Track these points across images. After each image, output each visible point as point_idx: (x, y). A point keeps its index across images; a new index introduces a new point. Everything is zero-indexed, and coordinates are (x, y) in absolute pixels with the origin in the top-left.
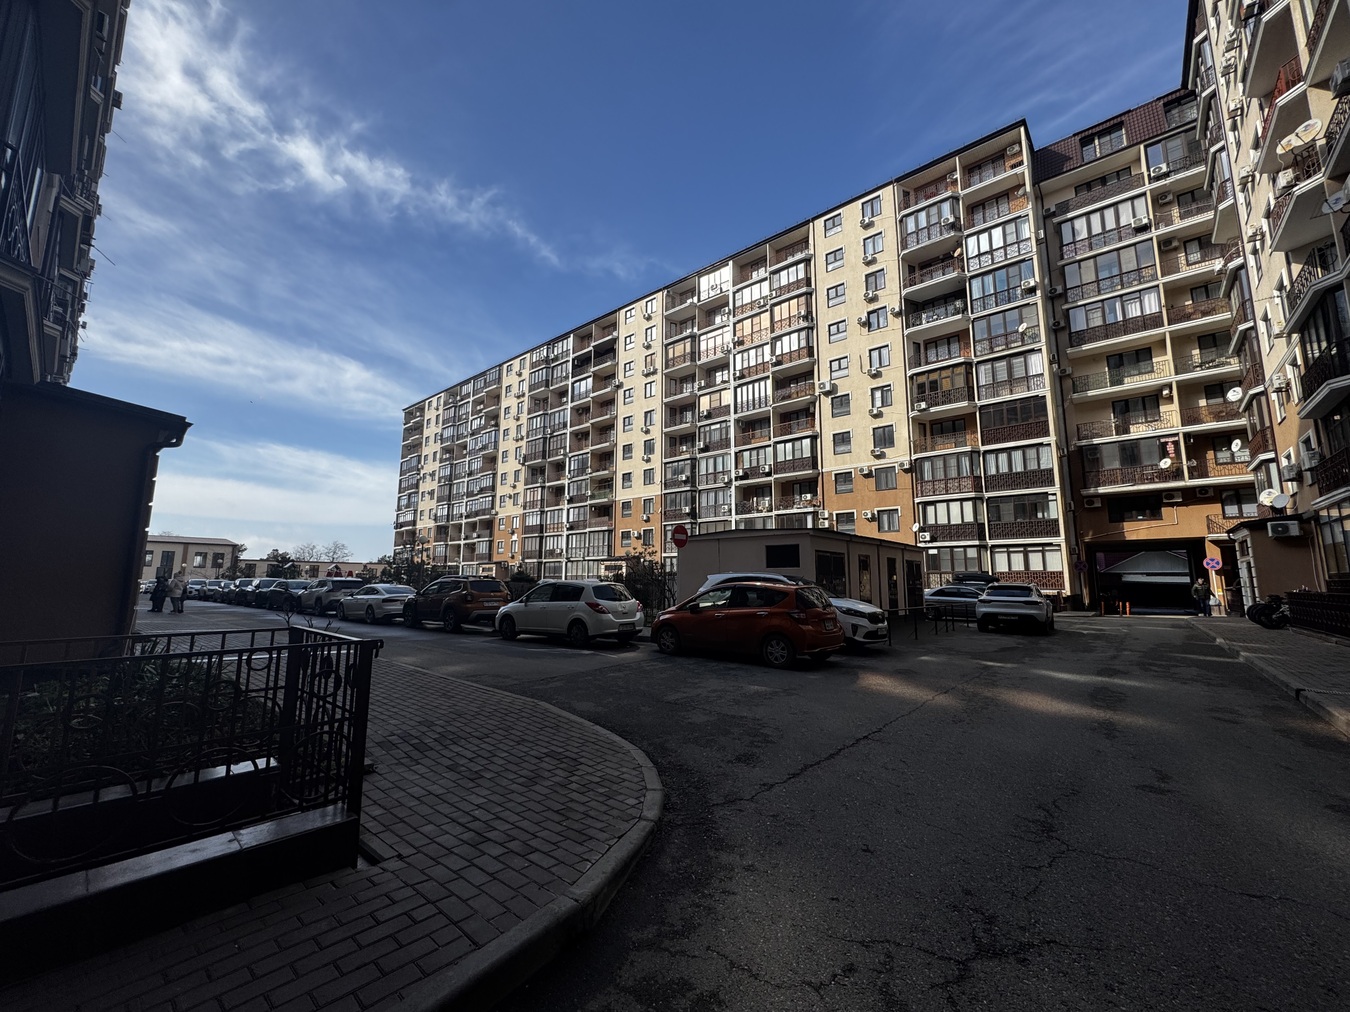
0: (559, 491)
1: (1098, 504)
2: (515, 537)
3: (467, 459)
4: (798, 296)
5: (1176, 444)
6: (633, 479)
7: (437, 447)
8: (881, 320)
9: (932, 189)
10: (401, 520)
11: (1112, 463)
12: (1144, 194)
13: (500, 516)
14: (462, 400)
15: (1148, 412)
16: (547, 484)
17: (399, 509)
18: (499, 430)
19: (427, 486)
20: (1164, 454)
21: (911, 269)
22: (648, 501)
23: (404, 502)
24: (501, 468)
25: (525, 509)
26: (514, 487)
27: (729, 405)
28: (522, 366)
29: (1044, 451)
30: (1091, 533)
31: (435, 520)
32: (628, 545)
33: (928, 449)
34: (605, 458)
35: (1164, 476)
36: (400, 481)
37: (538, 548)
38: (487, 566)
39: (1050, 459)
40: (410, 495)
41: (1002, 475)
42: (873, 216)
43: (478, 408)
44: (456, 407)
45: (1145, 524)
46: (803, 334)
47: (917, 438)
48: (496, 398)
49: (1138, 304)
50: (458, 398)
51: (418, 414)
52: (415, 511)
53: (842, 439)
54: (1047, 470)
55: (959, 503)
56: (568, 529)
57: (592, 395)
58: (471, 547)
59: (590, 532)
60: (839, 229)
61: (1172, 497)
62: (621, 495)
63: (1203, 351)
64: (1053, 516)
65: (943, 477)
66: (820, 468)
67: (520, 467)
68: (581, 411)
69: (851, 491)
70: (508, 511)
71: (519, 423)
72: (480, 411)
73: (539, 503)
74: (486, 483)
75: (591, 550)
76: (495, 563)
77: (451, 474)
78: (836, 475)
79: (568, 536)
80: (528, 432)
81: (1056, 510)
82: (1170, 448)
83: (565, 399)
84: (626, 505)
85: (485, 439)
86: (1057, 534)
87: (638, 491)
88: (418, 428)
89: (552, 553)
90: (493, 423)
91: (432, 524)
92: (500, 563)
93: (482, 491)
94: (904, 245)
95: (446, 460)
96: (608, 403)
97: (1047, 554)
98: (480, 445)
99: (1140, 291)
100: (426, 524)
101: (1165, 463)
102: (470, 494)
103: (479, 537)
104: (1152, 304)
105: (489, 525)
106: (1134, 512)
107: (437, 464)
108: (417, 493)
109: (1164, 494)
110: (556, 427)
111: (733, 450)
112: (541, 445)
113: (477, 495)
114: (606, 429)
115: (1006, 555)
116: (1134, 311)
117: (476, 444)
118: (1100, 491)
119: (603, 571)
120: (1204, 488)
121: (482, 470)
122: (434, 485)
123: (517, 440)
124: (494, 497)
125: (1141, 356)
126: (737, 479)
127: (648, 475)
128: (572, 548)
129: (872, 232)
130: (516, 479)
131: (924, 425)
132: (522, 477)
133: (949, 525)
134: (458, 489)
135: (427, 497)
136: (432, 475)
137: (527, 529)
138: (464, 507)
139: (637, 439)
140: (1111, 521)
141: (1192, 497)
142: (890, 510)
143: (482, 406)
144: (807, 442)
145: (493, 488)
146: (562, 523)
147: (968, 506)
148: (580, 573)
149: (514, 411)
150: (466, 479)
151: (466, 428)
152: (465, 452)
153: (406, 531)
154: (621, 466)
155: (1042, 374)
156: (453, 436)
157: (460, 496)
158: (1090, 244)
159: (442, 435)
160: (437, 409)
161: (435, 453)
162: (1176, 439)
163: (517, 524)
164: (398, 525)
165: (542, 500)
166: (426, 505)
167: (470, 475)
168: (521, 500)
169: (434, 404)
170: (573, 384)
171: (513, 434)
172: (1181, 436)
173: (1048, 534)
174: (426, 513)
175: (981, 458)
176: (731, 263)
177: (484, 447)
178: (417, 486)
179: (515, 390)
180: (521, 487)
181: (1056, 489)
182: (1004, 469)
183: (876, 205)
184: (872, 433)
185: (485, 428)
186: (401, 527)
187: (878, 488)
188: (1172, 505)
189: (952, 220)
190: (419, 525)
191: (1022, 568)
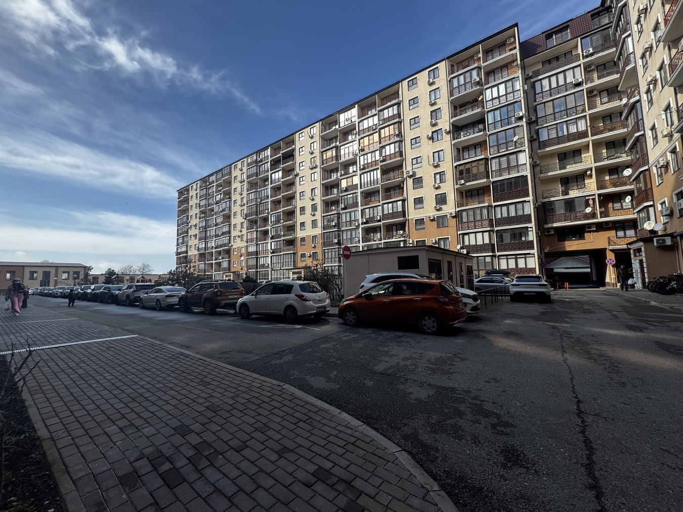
0: (266, 233)
1: (552, 232)
2: (242, 258)
3: (214, 217)
4: (394, 124)
5: (594, 200)
6: (306, 225)
7: (198, 211)
8: (439, 136)
9: (466, 63)
10: (179, 251)
11: (560, 210)
12: (580, 65)
13: (233, 247)
14: (210, 184)
15: (579, 183)
16: (259, 229)
17: (178, 245)
18: (231, 201)
19: (192, 232)
20: (587, 205)
21: (455, 108)
22: (314, 237)
23: (180, 241)
24: (233, 221)
25: (247, 243)
26: (241, 231)
27: (357, 184)
28: (242, 165)
29: (526, 205)
30: (548, 248)
31: (198, 250)
32: (305, 261)
33: (465, 205)
34: (290, 214)
35: (587, 216)
36: (178, 229)
37: (255, 264)
38: (228, 274)
39: (530, 209)
40: (183, 237)
41: (504, 218)
42: (434, 78)
43: (219, 189)
44: (206, 189)
45: (576, 242)
46: (397, 144)
47: (459, 199)
48: (229, 183)
49: (575, 125)
50: (208, 184)
51: (186, 193)
52: (187, 246)
53: (419, 201)
54: (528, 215)
55: (481, 233)
56: (271, 253)
57: (282, 180)
58: (219, 264)
59: (283, 254)
60: (416, 86)
61: (591, 228)
62: (300, 234)
63: (608, 151)
64: (530, 238)
65: (473, 220)
66: (407, 217)
67: (244, 220)
68: (276, 189)
69: (424, 229)
70: (237, 244)
71: (242, 196)
72: (220, 190)
73: (255, 239)
74: (226, 229)
75: (284, 264)
76: (232, 272)
77: (206, 225)
78: (415, 220)
79: (271, 257)
80: (247, 201)
81: (532, 236)
82: (591, 202)
83: (267, 183)
84: (303, 239)
85: (224, 206)
86: (533, 248)
87: (309, 232)
88: (186, 201)
89: (263, 266)
90: (228, 197)
91: (196, 252)
92: (235, 272)
93: (223, 234)
94: (452, 94)
95: (203, 217)
96: (291, 184)
97: (527, 259)
98: (221, 209)
99: (576, 118)
100: (193, 252)
101: (588, 210)
102: (217, 236)
103: (223, 258)
104: (582, 126)
105: (228, 252)
106: (571, 236)
107: (198, 220)
108: (188, 236)
109: (586, 226)
110: (263, 198)
111: (360, 208)
112: (255, 208)
113: (220, 236)
114: (290, 199)
115: (506, 260)
116: (573, 129)
117: (219, 208)
118: (554, 226)
119: (291, 274)
120: (607, 223)
121: (223, 222)
122: (197, 232)
123: (241, 206)
124: (230, 237)
125: (576, 153)
126: (362, 224)
127: (314, 224)
128: (274, 263)
129: (434, 87)
130: (242, 227)
131: (462, 193)
132: (245, 226)
133: (476, 246)
134: (210, 233)
135: (193, 238)
136: (195, 226)
137: (249, 254)
138: (214, 243)
139: (308, 205)
140: (558, 241)
141: (601, 227)
142: (445, 238)
143: (221, 188)
144: (400, 203)
145: (229, 232)
146: (268, 250)
147: (486, 235)
148: (279, 276)
149: (239, 190)
150: (214, 228)
151: (213, 200)
152: (213, 213)
153: (183, 256)
154: (299, 219)
155: (526, 164)
156: (206, 204)
157: (211, 237)
158: (551, 93)
159: (199, 204)
160: (196, 190)
161: (196, 214)
162: (594, 197)
163: (243, 251)
164: (178, 254)
165: (257, 238)
166: (193, 242)
167: (216, 225)
168: (245, 238)
169: (195, 187)
170: (271, 174)
171: (239, 202)
172: (597, 195)
173: (528, 248)
174: (193, 247)
175: (493, 209)
176: (356, 106)
177: (224, 210)
178: (187, 232)
179: (239, 178)
180: (244, 231)
181: (533, 224)
182: (505, 215)
183: (436, 72)
184: (435, 198)
185: (223, 199)
186: (180, 254)
187: (438, 227)
188: (590, 232)
189: (478, 80)
190: (190, 253)
191: (514, 267)
